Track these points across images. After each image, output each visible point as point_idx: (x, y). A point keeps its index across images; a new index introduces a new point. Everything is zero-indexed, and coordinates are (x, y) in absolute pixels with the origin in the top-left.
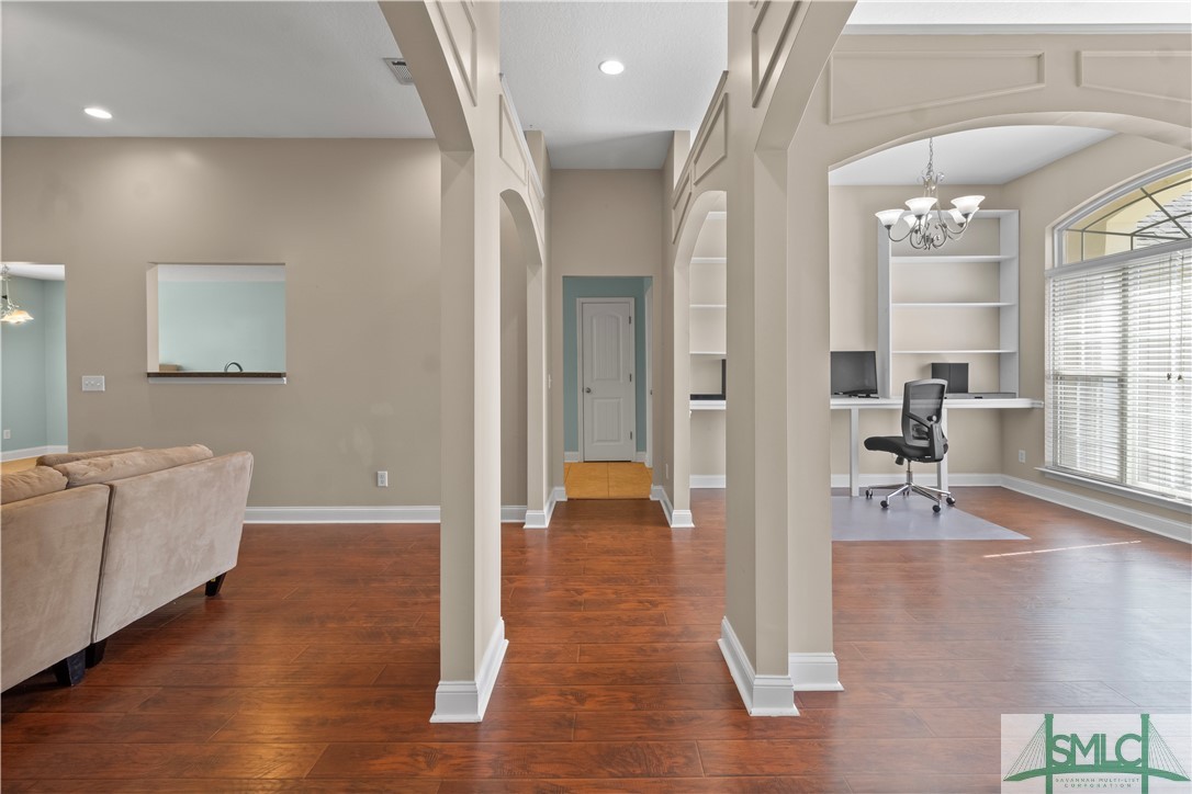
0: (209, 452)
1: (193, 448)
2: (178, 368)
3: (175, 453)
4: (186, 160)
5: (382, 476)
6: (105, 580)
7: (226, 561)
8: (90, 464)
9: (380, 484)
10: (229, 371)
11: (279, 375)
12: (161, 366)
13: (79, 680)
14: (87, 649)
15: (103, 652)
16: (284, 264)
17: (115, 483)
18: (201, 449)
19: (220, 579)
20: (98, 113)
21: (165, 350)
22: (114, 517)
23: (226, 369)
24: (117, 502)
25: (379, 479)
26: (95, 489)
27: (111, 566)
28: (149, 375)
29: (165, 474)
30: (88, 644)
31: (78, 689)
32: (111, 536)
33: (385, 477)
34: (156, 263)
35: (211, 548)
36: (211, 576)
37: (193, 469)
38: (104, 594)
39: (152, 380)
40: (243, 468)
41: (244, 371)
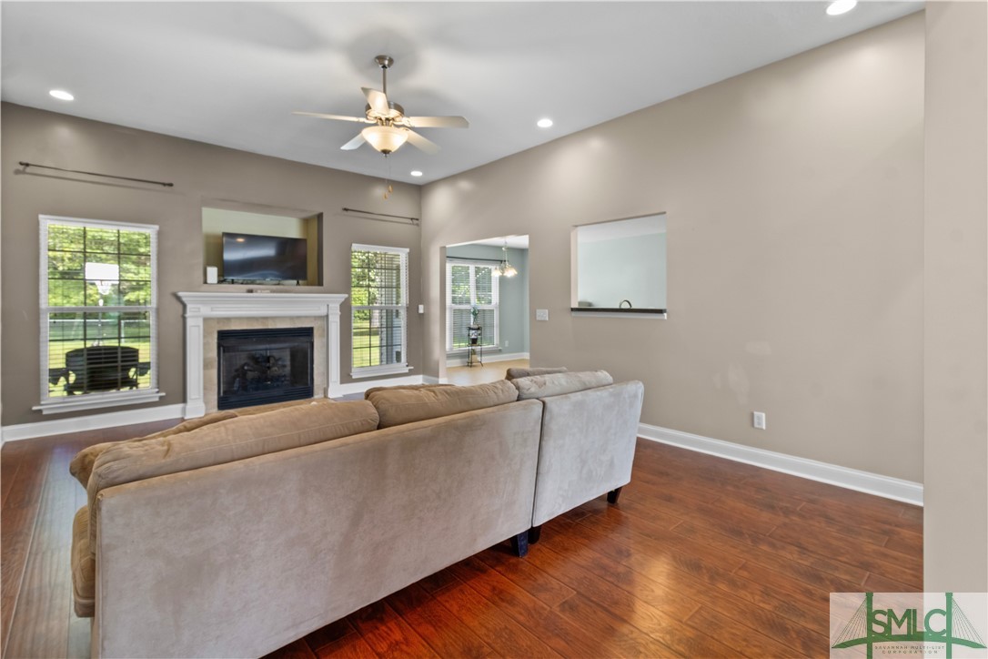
0: (610, 379)
1: (599, 373)
2: (590, 304)
3: (587, 377)
4: (596, 145)
5: (759, 418)
6: (540, 478)
7: (622, 478)
8: (532, 381)
9: (756, 425)
10: (623, 307)
11: (660, 311)
12: (580, 303)
13: (524, 554)
14: (529, 530)
15: (539, 534)
16: (665, 213)
17: (547, 400)
18: (604, 376)
19: (617, 491)
20: (545, 123)
21: (583, 292)
22: (545, 428)
23: (620, 305)
24: (547, 417)
25: (756, 420)
26: (533, 403)
27: (544, 468)
28: (573, 310)
29: (579, 396)
30: (530, 527)
31: (524, 561)
32: (544, 443)
33: (762, 419)
34: (577, 226)
35: (612, 464)
36: (612, 487)
37: (599, 393)
38: (539, 490)
39: (574, 314)
40: (635, 396)
41: (633, 307)
